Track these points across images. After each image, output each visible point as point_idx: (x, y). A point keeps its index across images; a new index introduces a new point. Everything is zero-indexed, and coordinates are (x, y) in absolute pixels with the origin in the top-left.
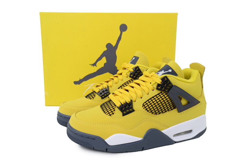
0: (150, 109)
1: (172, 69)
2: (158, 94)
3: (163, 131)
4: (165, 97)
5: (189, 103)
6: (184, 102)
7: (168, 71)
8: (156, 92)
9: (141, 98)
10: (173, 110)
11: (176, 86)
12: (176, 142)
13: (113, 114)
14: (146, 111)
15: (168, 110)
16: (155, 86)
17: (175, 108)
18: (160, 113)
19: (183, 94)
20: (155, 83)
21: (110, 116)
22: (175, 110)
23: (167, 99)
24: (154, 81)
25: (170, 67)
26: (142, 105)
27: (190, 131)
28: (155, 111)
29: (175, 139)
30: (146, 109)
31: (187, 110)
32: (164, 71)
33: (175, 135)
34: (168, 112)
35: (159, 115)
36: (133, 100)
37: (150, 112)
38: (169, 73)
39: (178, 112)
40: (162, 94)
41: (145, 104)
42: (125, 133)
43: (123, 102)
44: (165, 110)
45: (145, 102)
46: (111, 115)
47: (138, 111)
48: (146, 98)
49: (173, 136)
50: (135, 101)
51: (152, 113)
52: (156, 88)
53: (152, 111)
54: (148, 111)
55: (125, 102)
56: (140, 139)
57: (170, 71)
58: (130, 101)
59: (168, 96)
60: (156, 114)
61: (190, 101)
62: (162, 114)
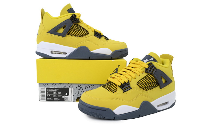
0: (143, 87)
1: (153, 58)
2: (146, 76)
3: (151, 103)
4: (152, 78)
5: (166, 81)
6: (164, 81)
7: (151, 59)
8: (145, 74)
9: (135, 79)
10: (157, 87)
11: (159, 70)
12: (159, 111)
13: (116, 91)
14: (140, 88)
15: (154, 87)
16: (144, 70)
17: (158, 86)
18: (148, 90)
19: (163, 75)
20: (143, 68)
21: (113, 93)
22: (158, 87)
23: (153, 79)
24: (142, 66)
25: (152, 57)
26: (136, 84)
27: (167, 103)
28: (146, 88)
29: (159, 109)
30: (140, 87)
31: (165, 87)
32: (148, 60)
33: (158, 106)
34: (154, 89)
35: (148, 91)
36: (130, 80)
37: (142, 89)
38: (151, 61)
39: (160, 89)
40: (149, 76)
41: (138, 83)
42: (127, 105)
43: (123, 82)
44: (152, 87)
45: (138, 82)
46: (115, 92)
47: (134, 89)
48: (138, 79)
49: (157, 107)
50: (131, 81)
51: (144, 90)
52: (144, 71)
53: (143, 88)
54: (141, 88)
55: (124, 82)
56: (138, 109)
57: (152, 59)
58: (128, 81)
59: (153, 77)
60: (146, 90)
61: (167, 80)
62: (150, 90)
